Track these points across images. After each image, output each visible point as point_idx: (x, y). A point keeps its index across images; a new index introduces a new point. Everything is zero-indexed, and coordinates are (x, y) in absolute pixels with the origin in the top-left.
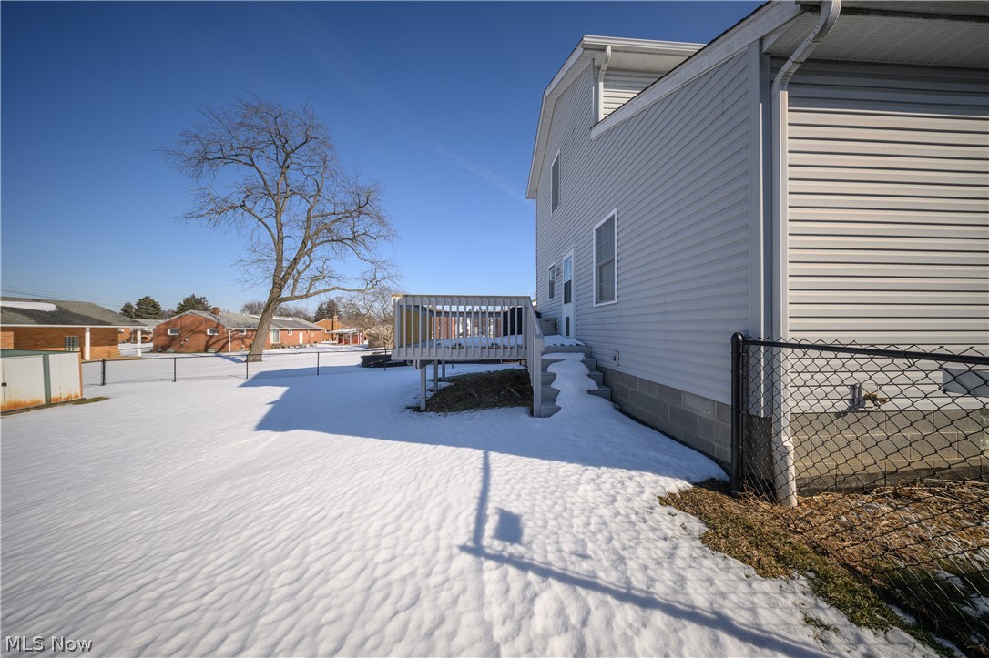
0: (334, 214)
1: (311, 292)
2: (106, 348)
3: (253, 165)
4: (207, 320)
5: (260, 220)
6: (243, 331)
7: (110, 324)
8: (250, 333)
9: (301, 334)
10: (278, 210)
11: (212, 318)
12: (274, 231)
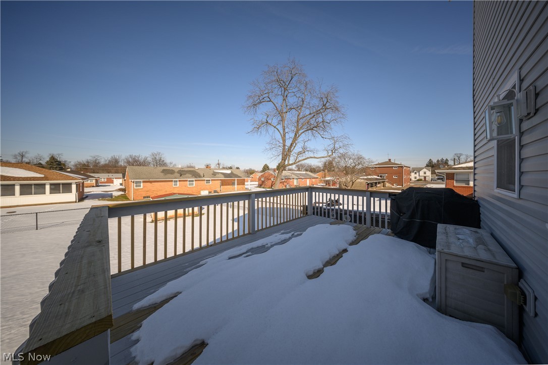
0: (310, 114)
1: (297, 161)
2: (242, 186)
3: (270, 101)
4: (272, 174)
5: (275, 127)
6: (283, 179)
7: (241, 177)
8: (286, 180)
9: (308, 180)
10: (282, 120)
11: (273, 173)
12: (282, 132)
